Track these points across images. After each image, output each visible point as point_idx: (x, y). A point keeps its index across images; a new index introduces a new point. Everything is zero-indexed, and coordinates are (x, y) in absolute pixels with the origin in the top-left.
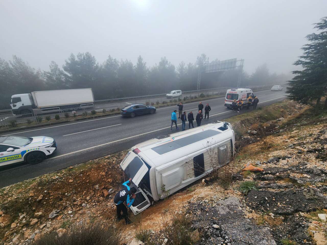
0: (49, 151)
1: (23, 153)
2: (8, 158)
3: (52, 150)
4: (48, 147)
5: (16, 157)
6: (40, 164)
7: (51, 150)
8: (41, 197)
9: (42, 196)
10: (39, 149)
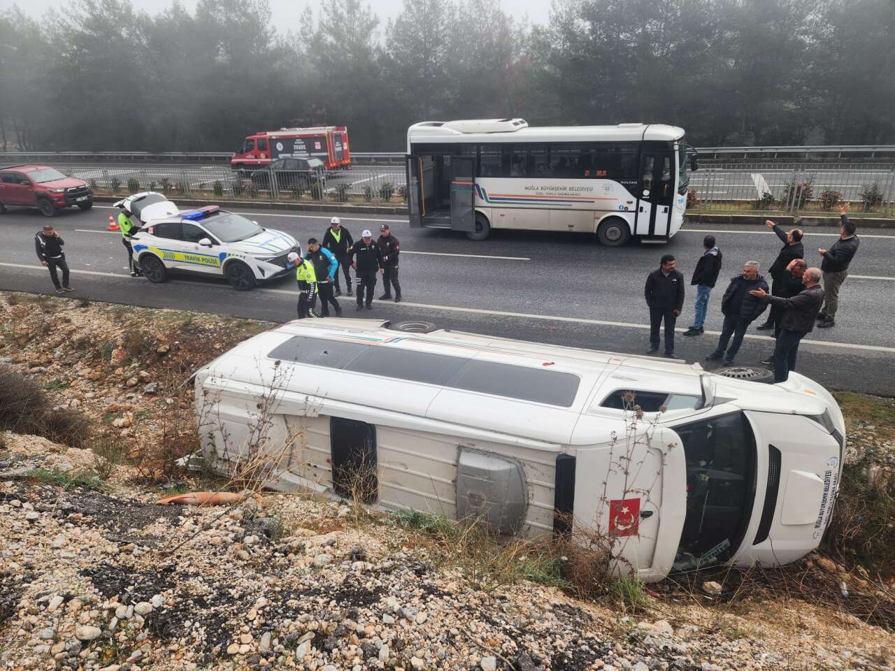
0: (262, 271)
1: (223, 255)
2: (203, 260)
3: (273, 269)
4: (263, 260)
5: (208, 261)
6: (243, 294)
7: (269, 270)
8: (165, 348)
9: (168, 347)
10: (244, 257)
